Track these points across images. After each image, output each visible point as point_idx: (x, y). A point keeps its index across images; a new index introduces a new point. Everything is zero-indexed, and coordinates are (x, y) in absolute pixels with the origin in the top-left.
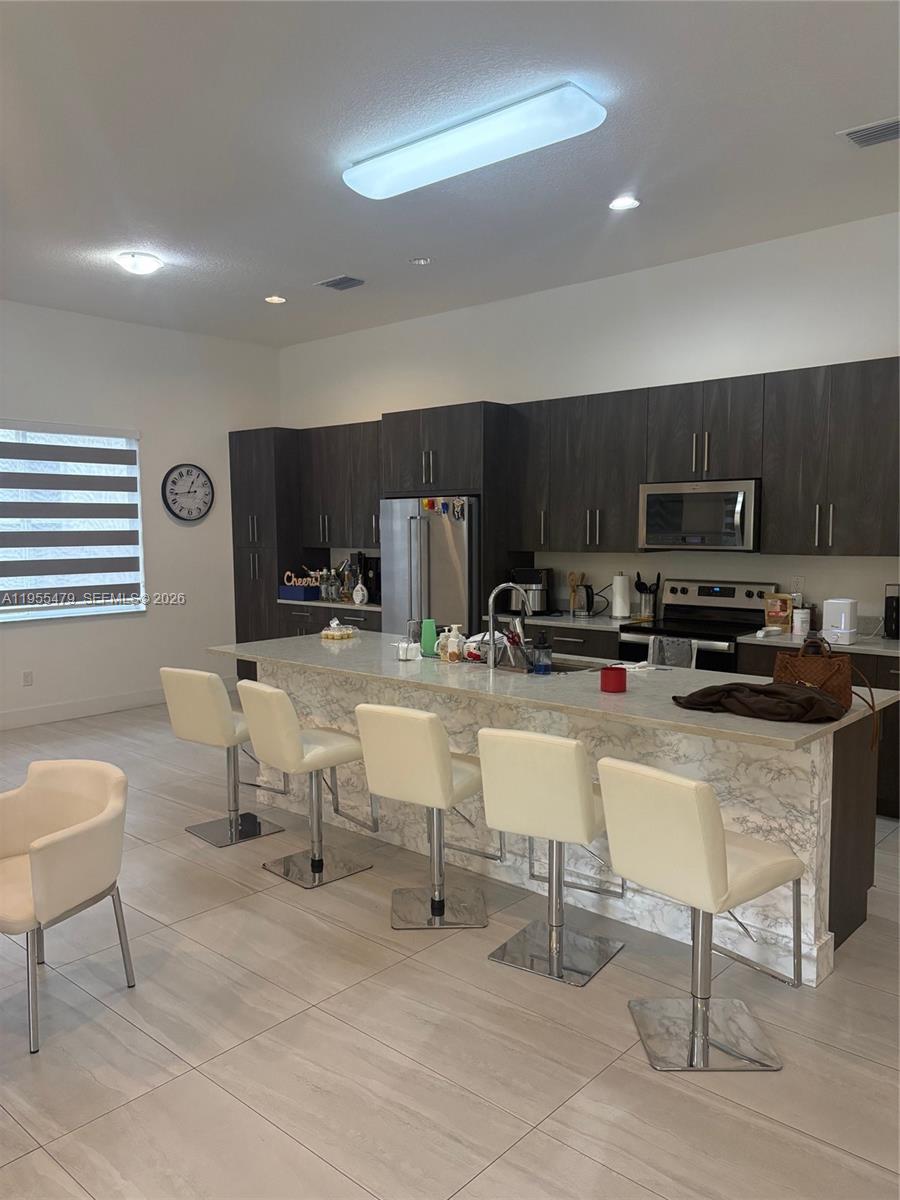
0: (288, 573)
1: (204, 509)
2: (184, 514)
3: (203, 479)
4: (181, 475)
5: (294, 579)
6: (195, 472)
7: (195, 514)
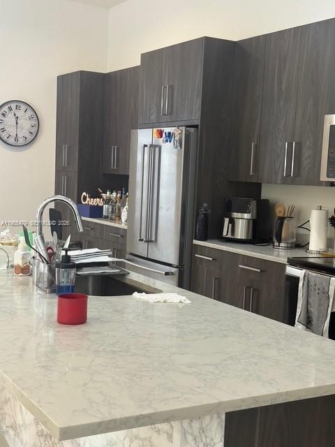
0: (84, 194)
1: (30, 138)
2: (11, 141)
3: (30, 113)
4: (10, 109)
5: (88, 199)
6: (23, 107)
7: (21, 141)
